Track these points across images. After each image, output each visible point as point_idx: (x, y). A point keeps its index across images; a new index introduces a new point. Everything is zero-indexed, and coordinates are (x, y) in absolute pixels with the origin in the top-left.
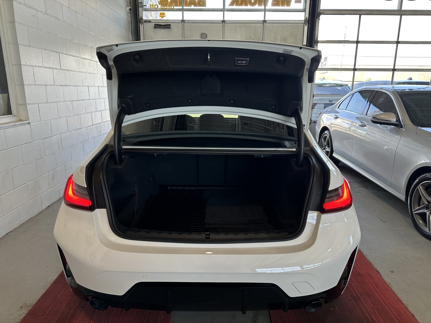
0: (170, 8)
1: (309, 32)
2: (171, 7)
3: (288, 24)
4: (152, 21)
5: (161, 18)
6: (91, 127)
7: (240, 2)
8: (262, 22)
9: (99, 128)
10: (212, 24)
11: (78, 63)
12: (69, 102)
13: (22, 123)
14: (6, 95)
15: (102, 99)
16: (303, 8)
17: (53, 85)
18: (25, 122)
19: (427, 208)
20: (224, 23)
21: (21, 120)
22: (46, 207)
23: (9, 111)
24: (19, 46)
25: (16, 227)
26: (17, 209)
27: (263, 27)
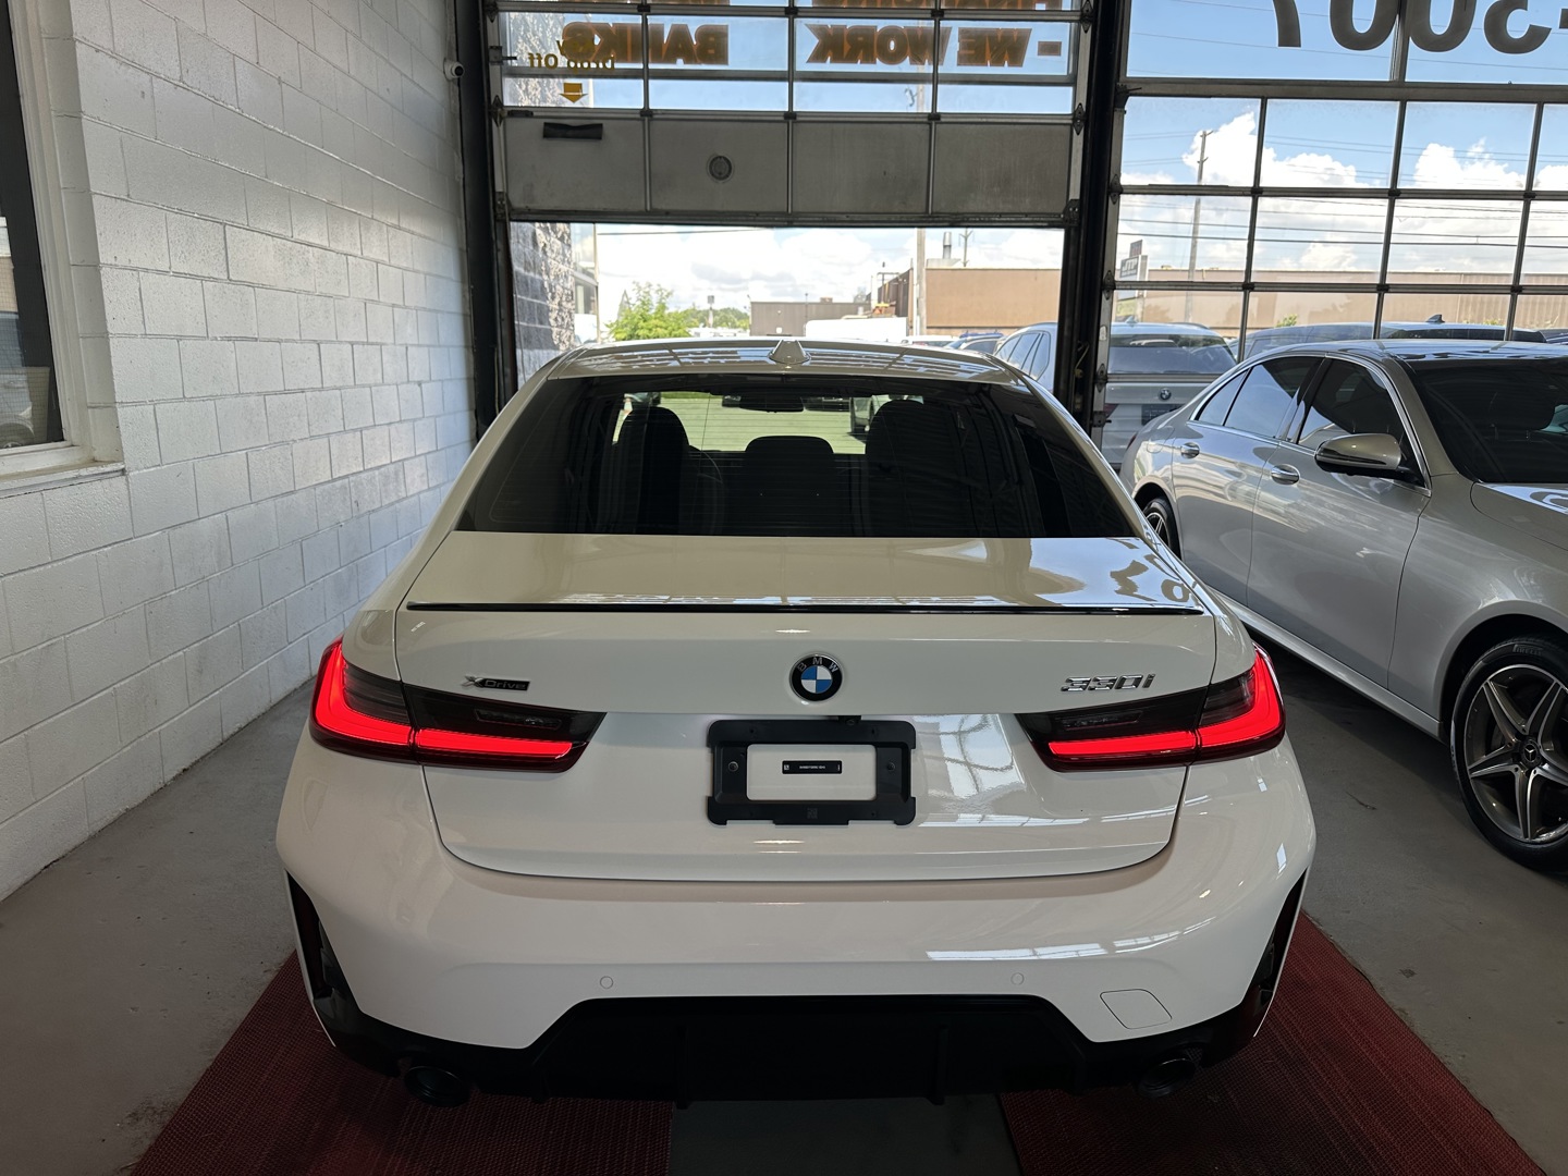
0: (601, 66)
1: (1088, 156)
2: (604, 65)
3: (1017, 126)
4: (535, 114)
5: (569, 104)
6: (327, 486)
7: (847, 47)
8: (925, 120)
9: (353, 490)
10: (750, 124)
11: (287, 259)
12: (253, 398)
13: (102, 469)
14: (47, 370)
15: (363, 386)
16: (1065, 74)
17: (203, 338)
18: (109, 468)
19: (1516, 756)
20: (790, 121)
21: (94, 462)
22: (175, 773)
23: (51, 430)
24: (95, 199)
25: (76, 841)
26: (80, 778)
27: (928, 138)
